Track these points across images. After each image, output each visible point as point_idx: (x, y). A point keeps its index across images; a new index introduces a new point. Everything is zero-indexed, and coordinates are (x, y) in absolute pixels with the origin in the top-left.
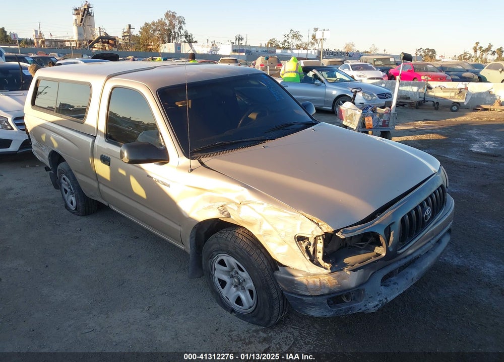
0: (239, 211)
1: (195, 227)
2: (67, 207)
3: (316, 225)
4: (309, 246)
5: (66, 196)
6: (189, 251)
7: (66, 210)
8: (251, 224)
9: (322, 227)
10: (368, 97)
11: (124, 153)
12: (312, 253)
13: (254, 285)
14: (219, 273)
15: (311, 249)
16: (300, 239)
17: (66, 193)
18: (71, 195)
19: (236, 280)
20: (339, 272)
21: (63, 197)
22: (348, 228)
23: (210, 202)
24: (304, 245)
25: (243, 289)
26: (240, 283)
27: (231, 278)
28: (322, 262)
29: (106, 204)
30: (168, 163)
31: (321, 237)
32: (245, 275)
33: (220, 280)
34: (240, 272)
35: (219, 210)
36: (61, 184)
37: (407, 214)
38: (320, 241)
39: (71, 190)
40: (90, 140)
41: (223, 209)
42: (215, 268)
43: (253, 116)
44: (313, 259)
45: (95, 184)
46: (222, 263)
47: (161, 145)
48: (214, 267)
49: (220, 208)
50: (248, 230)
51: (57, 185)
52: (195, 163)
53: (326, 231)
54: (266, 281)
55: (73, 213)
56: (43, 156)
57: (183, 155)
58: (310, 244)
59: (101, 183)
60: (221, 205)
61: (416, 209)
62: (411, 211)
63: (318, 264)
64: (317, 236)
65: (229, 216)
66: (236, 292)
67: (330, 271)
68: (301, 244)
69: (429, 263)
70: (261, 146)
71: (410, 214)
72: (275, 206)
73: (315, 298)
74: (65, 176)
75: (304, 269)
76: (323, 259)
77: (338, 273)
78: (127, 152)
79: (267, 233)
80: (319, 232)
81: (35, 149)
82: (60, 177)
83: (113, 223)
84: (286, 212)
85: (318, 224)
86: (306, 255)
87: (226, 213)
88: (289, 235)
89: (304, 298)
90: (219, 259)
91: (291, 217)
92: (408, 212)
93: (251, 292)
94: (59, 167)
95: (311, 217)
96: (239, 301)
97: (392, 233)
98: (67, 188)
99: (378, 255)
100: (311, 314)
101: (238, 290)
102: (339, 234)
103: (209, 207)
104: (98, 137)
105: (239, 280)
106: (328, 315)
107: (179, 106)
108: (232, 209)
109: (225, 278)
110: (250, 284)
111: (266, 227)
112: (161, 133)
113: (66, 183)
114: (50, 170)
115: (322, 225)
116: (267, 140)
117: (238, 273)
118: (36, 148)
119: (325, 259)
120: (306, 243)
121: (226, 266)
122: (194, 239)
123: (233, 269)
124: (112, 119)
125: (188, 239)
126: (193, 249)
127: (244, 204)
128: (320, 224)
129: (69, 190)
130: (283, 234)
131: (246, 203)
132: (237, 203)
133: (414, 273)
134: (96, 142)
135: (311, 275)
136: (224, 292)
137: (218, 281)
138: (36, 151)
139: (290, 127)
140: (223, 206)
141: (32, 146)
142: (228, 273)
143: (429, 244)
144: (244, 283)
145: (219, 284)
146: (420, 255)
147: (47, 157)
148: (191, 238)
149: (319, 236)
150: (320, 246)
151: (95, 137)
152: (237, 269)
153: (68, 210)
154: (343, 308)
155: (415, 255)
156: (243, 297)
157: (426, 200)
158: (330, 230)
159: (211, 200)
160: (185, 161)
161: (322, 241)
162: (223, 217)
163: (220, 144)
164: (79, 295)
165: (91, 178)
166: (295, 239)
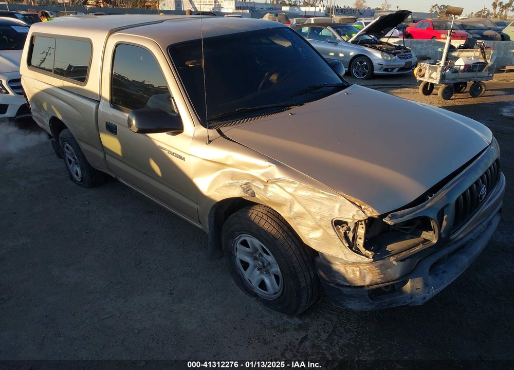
0: (265, 190)
1: (214, 206)
2: (72, 178)
3: (357, 209)
4: (347, 232)
5: (70, 166)
6: (207, 231)
7: (71, 182)
8: (280, 205)
9: (366, 211)
10: (388, 57)
11: (132, 121)
12: (351, 239)
13: (281, 270)
14: (241, 254)
15: (350, 235)
16: (338, 223)
17: (70, 163)
18: (76, 166)
19: (260, 263)
20: (383, 261)
21: (67, 167)
22: (397, 213)
23: (232, 179)
24: (342, 231)
25: (268, 273)
26: (264, 267)
27: (254, 260)
28: (363, 250)
29: (114, 176)
30: (182, 132)
31: (363, 222)
32: (270, 258)
33: (242, 262)
34: (265, 255)
35: (242, 188)
36: (64, 153)
37: (462, 195)
38: (362, 226)
39: (76, 160)
40: (94, 105)
41: (247, 188)
42: (237, 248)
43: (274, 78)
44: (352, 246)
45: (101, 155)
46: (244, 243)
47: (174, 112)
48: (235, 248)
49: (243, 186)
50: (273, 210)
51: (60, 154)
52: (213, 133)
53: (369, 215)
54: (294, 268)
55: (79, 185)
56: (43, 122)
57: (199, 123)
58: (349, 229)
59: (107, 153)
60: (244, 183)
61: (471, 188)
62: (466, 191)
63: (358, 252)
64: (359, 221)
65: (253, 195)
66: (259, 275)
67: (372, 260)
68: (338, 229)
69: (479, 248)
70: (287, 113)
71: (464, 194)
72: (309, 186)
73: (355, 290)
74: (68, 145)
75: (341, 256)
76: (364, 246)
77: (380, 262)
78: (136, 120)
79: (299, 216)
80: (361, 216)
81: (34, 114)
82: (63, 146)
83: (124, 196)
84: (322, 193)
85: (361, 207)
86: (344, 241)
87: (250, 191)
88: (325, 219)
89: (342, 289)
90: (241, 240)
91: (327, 198)
92: (462, 192)
93: (277, 277)
94: (61, 135)
95: (353, 200)
96: (262, 285)
97: (445, 217)
98: (71, 158)
99: (426, 240)
100: (349, 307)
101: (261, 273)
102: (387, 220)
103: (231, 185)
104: (102, 101)
105: (263, 263)
106: (369, 308)
107: (190, 66)
108: (258, 187)
109: (248, 259)
110: (276, 269)
111: (297, 208)
112: (173, 98)
113: (70, 152)
114: (52, 138)
115: (365, 209)
116: (294, 105)
117: (262, 256)
118: (36, 113)
119: (366, 246)
120: (345, 228)
121: (249, 247)
122: (213, 218)
123: (256, 250)
124: (116, 81)
125: (207, 219)
126: (212, 229)
127: (272, 183)
128: (363, 207)
129: (73, 160)
130: (318, 217)
131: (275, 181)
132: (264, 182)
133: (465, 260)
134: (100, 108)
135: (349, 264)
136: (246, 274)
137: (240, 262)
138: (36, 117)
139: (318, 91)
140: (246, 184)
141: (32, 111)
142: (251, 254)
143: (481, 227)
144: (269, 267)
145: (240, 265)
146: (471, 239)
147: (47, 123)
148: (210, 217)
149: (361, 221)
150: (361, 231)
151: (99, 102)
152: (261, 251)
153: (73, 181)
154: (386, 300)
155: (466, 240)
156: (267, 281)
157: (482, 177)
158: (375, 214)
159: (233, 176)
160: (202, 131)
161: (364, 226)
162: (247, 196)
163: (241, 110)
164: (93, 276)
165: (97, 148)
166: (332, 223)
